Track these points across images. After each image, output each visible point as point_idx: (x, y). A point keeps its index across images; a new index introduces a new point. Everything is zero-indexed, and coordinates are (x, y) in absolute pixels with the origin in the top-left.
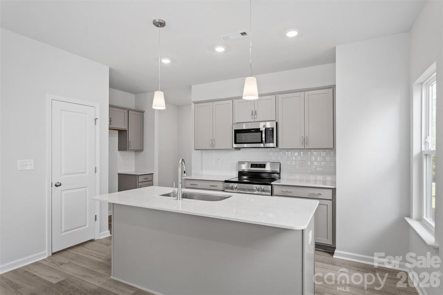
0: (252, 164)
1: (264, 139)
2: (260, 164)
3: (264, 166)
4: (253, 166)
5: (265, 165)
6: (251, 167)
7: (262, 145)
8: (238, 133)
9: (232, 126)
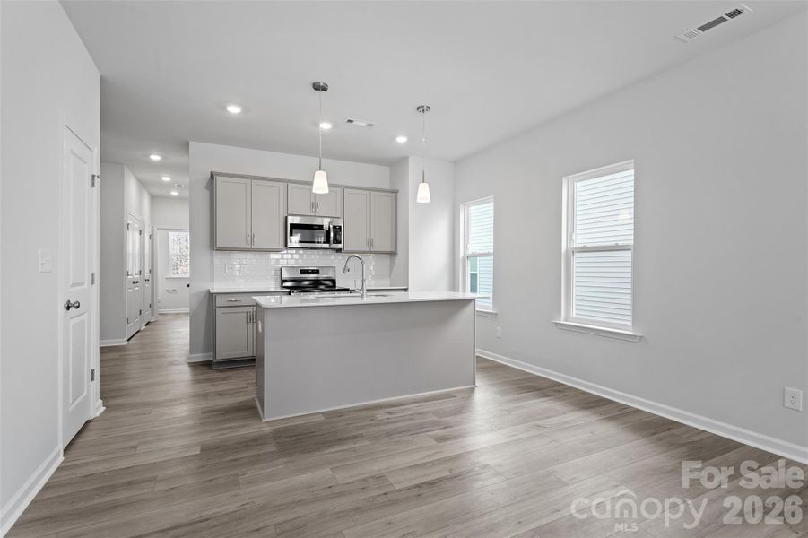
0: (301, 270)
1: (332, 239)
2: (312, 270)
3: (316, 272)
4: (303, 272)
5: (318, 271)
8: (295, 228)
9: (286, 218)
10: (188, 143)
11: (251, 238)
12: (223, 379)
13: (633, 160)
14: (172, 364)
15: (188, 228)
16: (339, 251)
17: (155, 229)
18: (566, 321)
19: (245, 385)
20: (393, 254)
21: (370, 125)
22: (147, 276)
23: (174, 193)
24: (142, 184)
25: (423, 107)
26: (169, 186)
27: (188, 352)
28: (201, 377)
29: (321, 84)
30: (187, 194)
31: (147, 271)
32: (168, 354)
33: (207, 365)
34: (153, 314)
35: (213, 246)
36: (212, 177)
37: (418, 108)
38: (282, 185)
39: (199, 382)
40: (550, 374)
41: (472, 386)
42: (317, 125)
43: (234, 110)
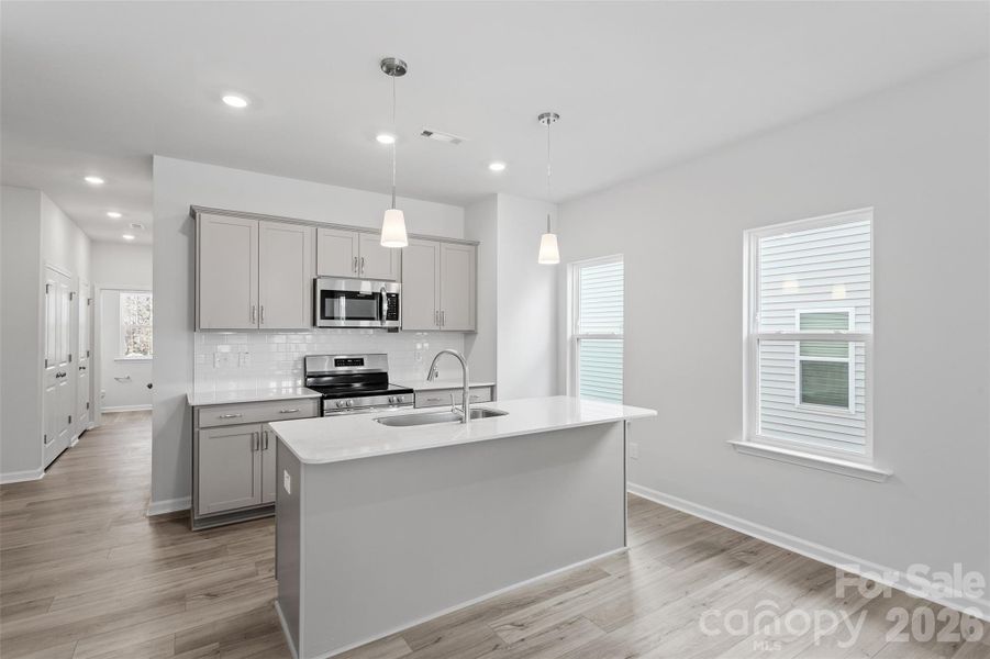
0: (336, 360)
1: (385, 313)
2: (353, 360)
3: (360, 362)
4: (338, 363)
5: (362, 360)
6: (336, 365)
7: (377, 323)
8: (328, 297)
9: (315, 281)
10: (152, 158)
11: (257, 313)
12: (214, 554)
13: (872, 208)
14: (120, 521)
15: (151, 289)
16: (395, 330)
17: (97, 289)
18: (749, 440)
19: (252, 568)
20: (470, 334)
21: (456, 141)
22: (83, 360)
23: (128, 237)
24: (74, 222)
25: (548, 115)
26: (120, 226)
27: (148, 492)
28: (174, 552)
29: (397, 62)
30: (149, 238)
31: (82, 353)
32: (114, 497)
33: (181, 519)
34: (92, 418)
35: (194, 324)
36: (193, 214)
37: (541, 117)
38: (308, 230)
39: (169, 562)
40: (725, 520)
41: (622, 549)
42: (373, 138)
43: (235, 101)
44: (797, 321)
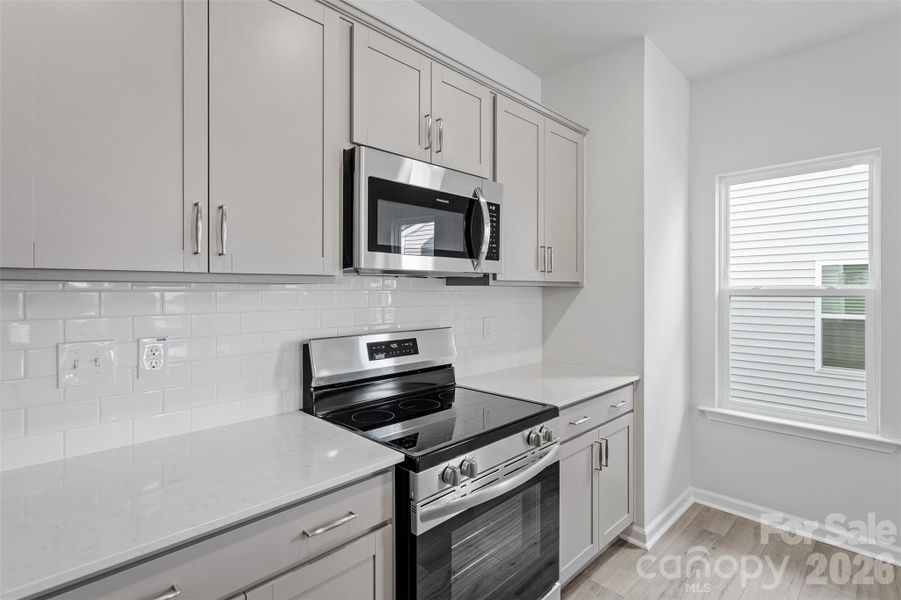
0: (370, 346)
2: (399, 342)
3: (411, 348)
4: (376, 351)
5: (414, 343)
6: (372, 358)
9: (350, 160)
20: (568, 289)
44: (819, 274)
